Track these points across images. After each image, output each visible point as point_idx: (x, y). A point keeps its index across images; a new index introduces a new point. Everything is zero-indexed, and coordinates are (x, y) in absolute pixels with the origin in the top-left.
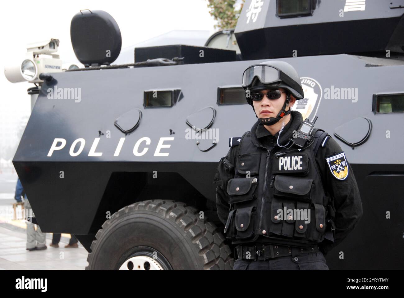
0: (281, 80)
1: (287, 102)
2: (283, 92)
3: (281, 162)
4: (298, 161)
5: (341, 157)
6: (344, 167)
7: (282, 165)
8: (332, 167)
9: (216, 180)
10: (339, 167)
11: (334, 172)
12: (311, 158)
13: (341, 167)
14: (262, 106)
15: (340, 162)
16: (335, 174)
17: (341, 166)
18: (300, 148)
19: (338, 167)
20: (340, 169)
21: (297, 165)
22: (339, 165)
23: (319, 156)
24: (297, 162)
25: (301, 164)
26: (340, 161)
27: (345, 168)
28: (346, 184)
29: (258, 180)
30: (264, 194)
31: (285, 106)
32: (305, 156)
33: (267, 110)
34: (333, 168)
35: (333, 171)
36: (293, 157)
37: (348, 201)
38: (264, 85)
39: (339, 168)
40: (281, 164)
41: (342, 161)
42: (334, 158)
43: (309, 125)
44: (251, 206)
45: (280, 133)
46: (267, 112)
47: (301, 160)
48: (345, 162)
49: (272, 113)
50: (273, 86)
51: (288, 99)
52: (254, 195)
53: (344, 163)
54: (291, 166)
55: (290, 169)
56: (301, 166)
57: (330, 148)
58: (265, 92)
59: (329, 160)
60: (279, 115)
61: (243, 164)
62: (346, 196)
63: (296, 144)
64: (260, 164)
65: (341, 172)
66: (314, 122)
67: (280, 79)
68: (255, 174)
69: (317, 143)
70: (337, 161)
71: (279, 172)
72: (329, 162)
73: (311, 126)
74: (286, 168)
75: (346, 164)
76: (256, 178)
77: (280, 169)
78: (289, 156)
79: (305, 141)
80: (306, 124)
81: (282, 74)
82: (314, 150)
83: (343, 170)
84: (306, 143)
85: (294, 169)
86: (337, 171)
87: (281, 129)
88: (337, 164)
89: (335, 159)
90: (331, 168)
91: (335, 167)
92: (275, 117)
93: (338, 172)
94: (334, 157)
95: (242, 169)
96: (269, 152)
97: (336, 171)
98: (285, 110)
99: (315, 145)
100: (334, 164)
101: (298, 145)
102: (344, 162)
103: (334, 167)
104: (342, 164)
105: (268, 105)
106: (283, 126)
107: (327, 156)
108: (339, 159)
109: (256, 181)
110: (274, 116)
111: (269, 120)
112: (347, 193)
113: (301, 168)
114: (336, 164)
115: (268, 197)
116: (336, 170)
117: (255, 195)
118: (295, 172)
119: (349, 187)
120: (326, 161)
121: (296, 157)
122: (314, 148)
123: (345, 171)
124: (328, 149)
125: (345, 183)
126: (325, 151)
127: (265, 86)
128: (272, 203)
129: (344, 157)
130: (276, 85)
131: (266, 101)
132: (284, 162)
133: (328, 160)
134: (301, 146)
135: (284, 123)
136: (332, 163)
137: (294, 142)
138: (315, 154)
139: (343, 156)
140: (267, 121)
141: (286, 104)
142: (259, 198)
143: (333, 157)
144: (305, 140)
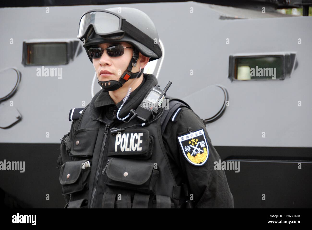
0: (122, 31)
1: (133, 61)
2: (127, 48)
3: (118, 141)
4: (137, 139)
5: (199, 135)
6: (202, 149)
7: (119, 144)
8: (185, 148)
9: (59, 164)
10: (196, 148)
11: (189, 155)
12: (156, 136)
13: (197, 149)
14: (101, 65)
15: (197, 142)
16: (190, 159)
17: (198, 147)
18: (143, 122)
19: (193, 149)
20: (197, 151)
21: (136, 144)
22: (195, 145)
23: (169, 134)
24: (136, 141)
25: (140, 144)
26: (197, 140)
27: (205, 149)
28: (205, 171)
29: (91, 165)
30: (96, 184)
31: (130, 66)
32: (146, 133)
33: (106, 71)
34: (186, 150)
35: (186, 153)
36: (132, 134)
37: (208, 193)
38: (101, 37)
39: (195, 150)
40: (117, 143)
41: (199, 141)
42: (188, 137)
43: (158, 93)
44: (81, 199)
45: (124, 101)
46: (106, 73)
47: (142, 138)
48: (205, 142)
49: (113, 74)
50: (113, 38)
51: (134, 57)
52: (84, 185)
53: (202, 144)
54: (128, 147)
55: (127, 150)
56: (140, 146)
57: (183, 124)
58: (105, 46)
59: (182, 139)
60: (122, 78)
61: (78, 142)
62: (205, 187)
63: (138, 117)
64: (96, 144)
65: (199, 155)
66: (166, 89)
67: (121, 29)
68: (88, 156)
69: (166, 116)
70: (193, 141)
71: (115, 154)
72: (182, 142)
73: (161, 93)
74: (122, 149)
75: (205, 145)
76: (88, 162)
77: (116, 150)
78: (128, 133)
79: (150, 114)
80: (154, 91)
81: (124, 23)
82: (162, 126)
83: (201, 153)
84: (151, 115)
85: (132, 149)
86: (193, 153)
87: (126, 96)
88: (193, 144)
89: (190, 138)
90: (185, 150)
91: (190, 148)
92: (118, 80)
93: (194, 156)
94: (189, 135)
95: (76, 148)
96: (108, 126)
97: (191, 154)
98: (131, 72)
99: (163, 119)
100: (189, 145)
101: (141, 118)
102: (203, 142)
103: (188, 148)
104: (199, 145)
105: (107, 64)
106: (129, 92)
107: (180, 134)
108: (195, 138)
109: (88, 166)
110: (116, 78)
111: (109, 84)
112: (206, 182)
113: (140, 149)
114: (191, 144)
115: (101, 187)
116: (191, 152)
117: (86, 184)
118: (132, 154)
119: (209, 175)
120: (177, 140)
121: (136, 134)
122: (162, 123)
123: (203, 154)
124: (180, 126)
125: (204, 169)
126: (176, 127)
127: (103, 38)
128: (104, 194)
129: (203, 135)
130: (116, 38)
131: (105, 58)
132: (121, 141)
133: (180, 139)
134: (144, 120)
135: (130, 89)
136: (186, 143)
137: (135, 114)
138: (163, 131)
139: (201, 134)
140: (107, 84)
141: (133, 63)
142: (91, 188)
143: (187, 135)
144: (150, 111)
